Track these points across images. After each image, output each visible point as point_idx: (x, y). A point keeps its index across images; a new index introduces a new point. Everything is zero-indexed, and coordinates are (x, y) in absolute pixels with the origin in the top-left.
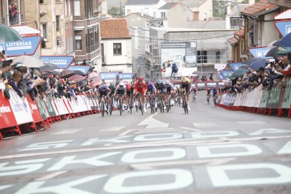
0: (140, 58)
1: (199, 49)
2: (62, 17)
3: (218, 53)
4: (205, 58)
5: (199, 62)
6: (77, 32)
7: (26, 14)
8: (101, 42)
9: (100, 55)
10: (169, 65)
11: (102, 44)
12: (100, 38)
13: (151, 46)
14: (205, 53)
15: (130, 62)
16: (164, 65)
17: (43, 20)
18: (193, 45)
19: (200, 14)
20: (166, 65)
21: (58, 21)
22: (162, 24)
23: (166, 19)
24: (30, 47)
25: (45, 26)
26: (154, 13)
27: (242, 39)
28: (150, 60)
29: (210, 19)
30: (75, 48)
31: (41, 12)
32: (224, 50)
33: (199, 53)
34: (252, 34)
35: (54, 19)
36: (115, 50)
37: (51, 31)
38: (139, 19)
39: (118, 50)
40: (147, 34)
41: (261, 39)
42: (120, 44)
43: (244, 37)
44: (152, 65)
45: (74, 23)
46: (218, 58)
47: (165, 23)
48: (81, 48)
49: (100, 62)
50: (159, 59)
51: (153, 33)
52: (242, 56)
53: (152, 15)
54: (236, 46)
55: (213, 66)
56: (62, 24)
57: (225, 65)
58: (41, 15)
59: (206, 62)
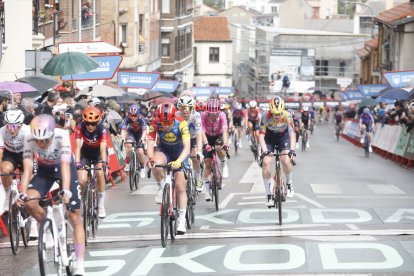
0: (242, 65)
1: (318, 57)
2: (147, 16)
3: (343, 64)
4: (326, 69)
5: (317, 74)
6: (164, 34)
7: (103, 12)
8: (194, 45)
9: (192, 63)
10: (279, 77)
11: (195, 48)
12: (193, 40)
13: (256, 51)
14: (326, 63)
15: (230, 72)
16: (272, 77)
17: (123, 19)
18: (311, 53)
19: (321, 10)
20: (275, 76)
21: (141, 21)
22: (272, 21)
23: (277, 15)
24: (108, 70)
25: (124, 27)
26: (263, 7)
27: (375, 52)
28: (254, 68)
29: (334, 17)
30: (161, 54)
31: (121, 9)
32: (350, 61)
33: (318, 63)
34: (388, 46)
35: (137, 19)
36: (211, 56)
37: (132, 34)
38: (243, 14)
39: (214, 56)
40: (253, 35)
41: (399, 55)
42: (218, 49)
43: (377, 49)
44: (257, 75)
45: (161, 23)
46: (342, 70)
47: (276, 20)
48: (168, 55)
49: (191, 72)
50: (267, 68)
51: (260, 34)
52: (373, 74)
53: (259, 9)
54: (366, 60)
55: (335, 81)
56: (146, 25)
57: (351, 80)
58: (121, 14)
59: (326, 74)
